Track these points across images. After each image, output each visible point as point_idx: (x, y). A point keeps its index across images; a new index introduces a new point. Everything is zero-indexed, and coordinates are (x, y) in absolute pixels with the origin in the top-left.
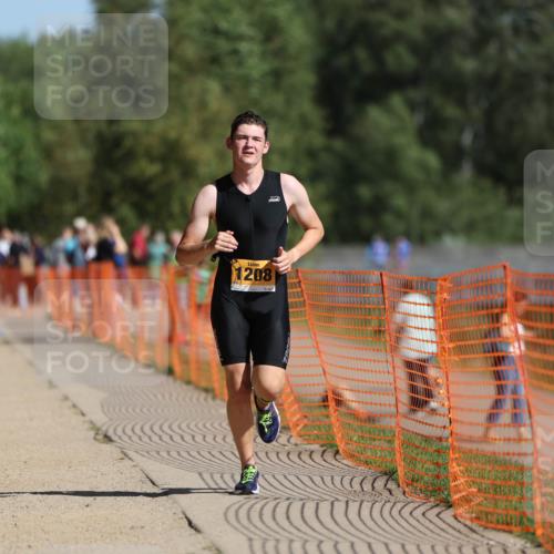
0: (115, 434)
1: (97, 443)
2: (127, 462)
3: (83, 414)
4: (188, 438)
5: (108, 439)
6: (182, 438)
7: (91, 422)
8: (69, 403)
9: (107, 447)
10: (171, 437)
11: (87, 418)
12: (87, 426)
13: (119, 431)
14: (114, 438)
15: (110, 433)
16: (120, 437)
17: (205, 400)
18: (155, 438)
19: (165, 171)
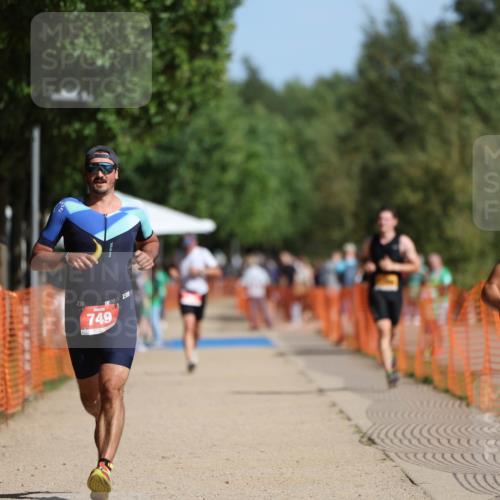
0: (378, 437)
1: (362, 446)
2: (388, 462)
3: (349, 419)
4: (444, 441)
5: (371, 441)
6: (439, 441)
7: (357, 426)
8: (336, 409)
9: (371, 449)
10: (429, 441)
11: (352, 423)
12: (353, 429)
13: (382, 436)
14: (377, 441)
15: (374, 437)
16: (382, 440)
17: (460, 406)
18: (415, 442)
19: (426, 200)
